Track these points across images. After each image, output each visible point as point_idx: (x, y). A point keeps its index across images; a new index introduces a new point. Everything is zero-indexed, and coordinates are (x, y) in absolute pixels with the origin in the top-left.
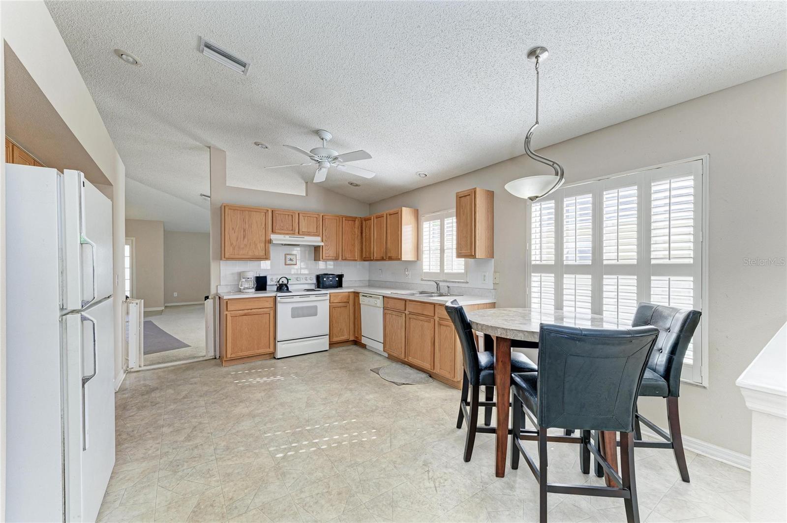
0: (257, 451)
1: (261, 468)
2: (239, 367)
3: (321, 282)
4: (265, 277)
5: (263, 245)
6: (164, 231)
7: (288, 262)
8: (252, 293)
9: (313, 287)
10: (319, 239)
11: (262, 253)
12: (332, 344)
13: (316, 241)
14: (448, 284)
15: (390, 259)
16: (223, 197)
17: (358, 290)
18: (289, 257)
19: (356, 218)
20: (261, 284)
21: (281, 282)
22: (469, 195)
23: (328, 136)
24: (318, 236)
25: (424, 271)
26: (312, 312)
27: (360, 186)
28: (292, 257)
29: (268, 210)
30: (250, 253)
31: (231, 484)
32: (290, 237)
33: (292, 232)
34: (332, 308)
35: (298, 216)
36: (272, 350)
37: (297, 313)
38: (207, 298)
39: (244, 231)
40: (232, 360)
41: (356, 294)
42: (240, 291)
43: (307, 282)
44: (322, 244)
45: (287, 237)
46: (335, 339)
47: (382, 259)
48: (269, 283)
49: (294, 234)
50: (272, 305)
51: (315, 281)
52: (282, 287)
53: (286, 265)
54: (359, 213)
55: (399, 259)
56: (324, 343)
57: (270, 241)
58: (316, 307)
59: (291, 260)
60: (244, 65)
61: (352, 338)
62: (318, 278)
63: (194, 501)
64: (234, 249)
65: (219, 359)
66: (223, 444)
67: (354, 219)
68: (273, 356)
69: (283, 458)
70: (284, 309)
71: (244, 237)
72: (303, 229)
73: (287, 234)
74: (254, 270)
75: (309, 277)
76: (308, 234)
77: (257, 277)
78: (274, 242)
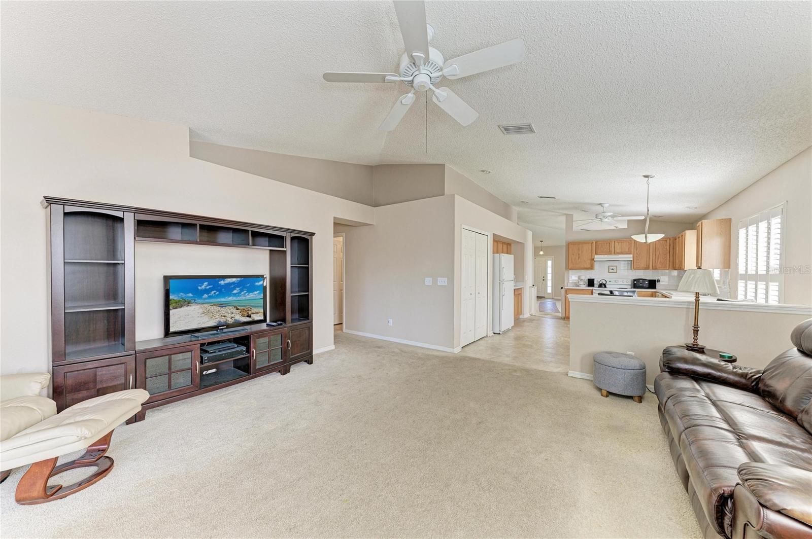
3: (636, 284)
4: (594, 279)
5: (590, 261)
7: (611, 271)
8: (584, 287)
9: (629, 287)
10: (631, 256)
11: (589, 266)
13: (629, 257)
16: (573, 238)
18: (611, 268)
19: (669, 238)
20: (591, 283)
21: (601, 283)
24: (631, 254)
28: (613, 268)
29: (593, 242)
30: (582, 266)
32: (609, 256)
33: (609, 253)
35: (613, 243)
38: (562, 288)
39: (579, 254)
42: (579, 285)
43: (622, 283)
44: (634, 259)
45: (606, 256)
47: (679, 269)
48: (595, 283)
49: (611, 254)
51: (630, 283)
52: (602, 285)
53: (609, 272)
55: (683, 269)
57: (593, 259)
62: (635, 281)
65: (564, 318)
67: (665, 240)
71: (579, 258)
72: (618, 250)
73: (606, 254)
74: (587, 275)
75: (625, 280)
76: (622, 253)
77: (588, 279)
78: (595, 260)
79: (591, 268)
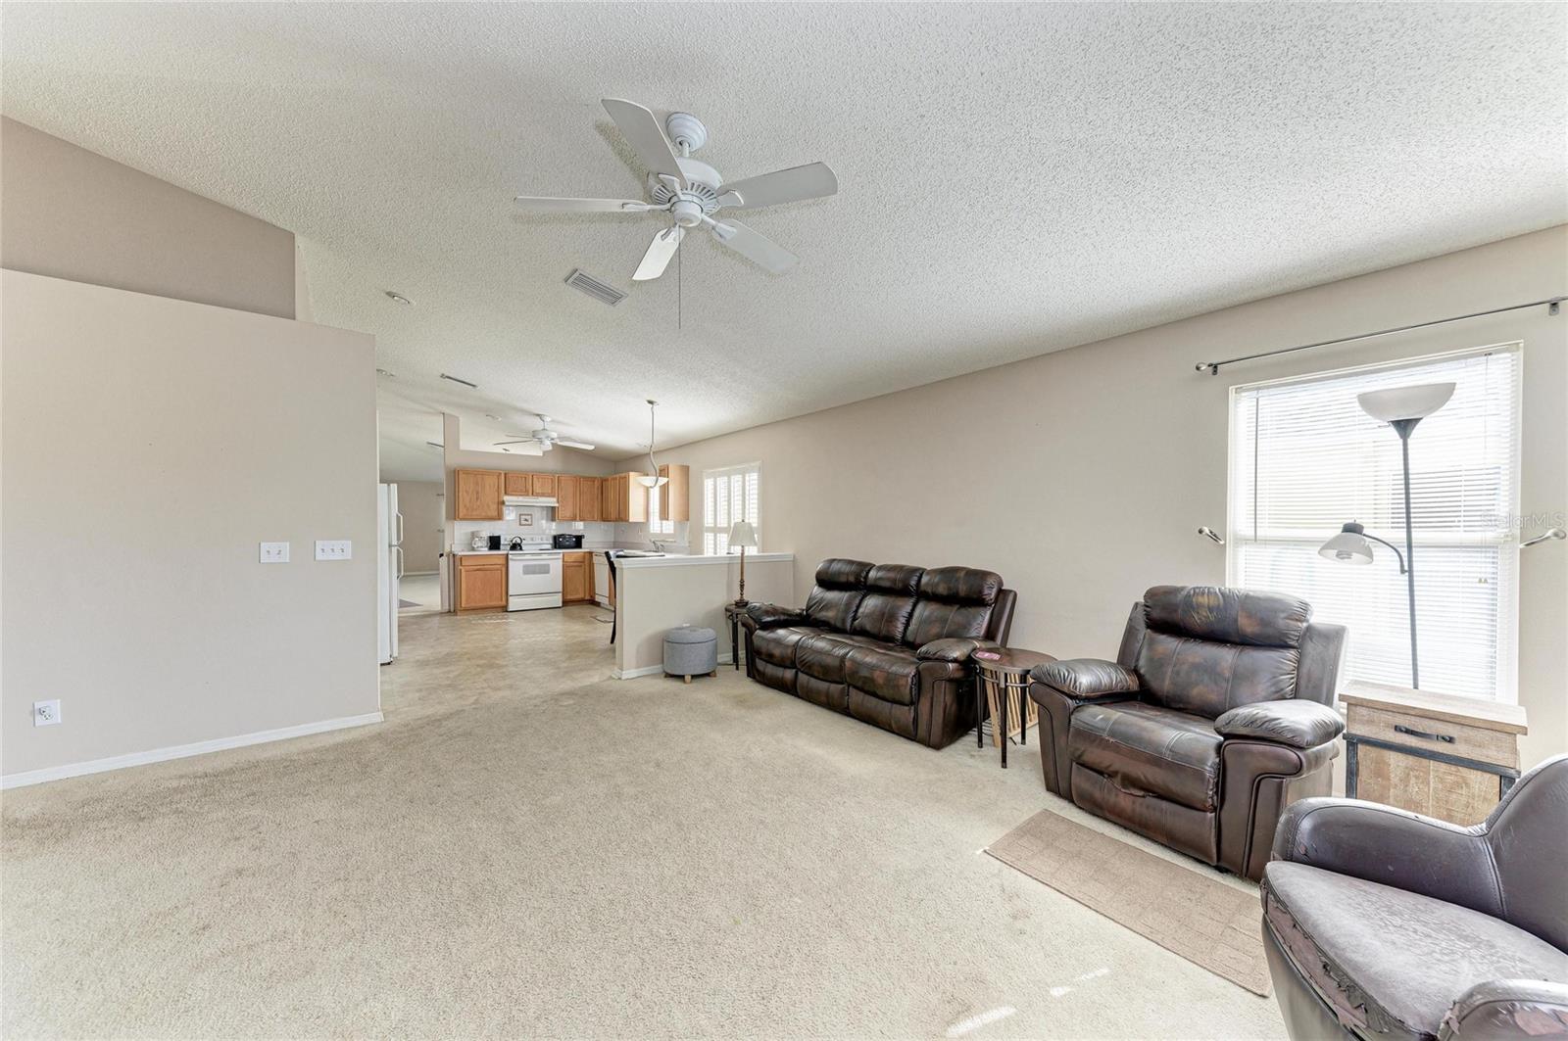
2: (473, 618)
3: (558, 542)
4: (499, 537)
5: (495, 506)
7: (523, 522)
8: (485, 551)
9: (549, 547)
10: (555, 500)
11: (495, 514)
12: (565, 603)
13: (552, 502)
14: (663, 543)
15: (622, 520)
16: (454, 461)
17: (593, 550)
18: (523, 517)
19: (596, 478)
20: (494, 543)
21: (514, 541)
23: (548, 419)
24: (554, 496)
25: (648, 532)
26: (545, 570)
28: (527, 517)
29: (501, 473)
30: (484, 514)
32: (523, 498)
33: (525, 493)
34: (565, 567)
35: (532, 476)
36: (504, 603)
37: (528, 570)
38: (442, 555)
39: (477, 493)
40: (466, 610)
41: (591, 553)
42: (473, 549)
43: (542, 542)
44: (557, 505)
45: (521, 498)
46: (569, 597)
47: (616, 520)
48: (502, 541)
49: (528, 495)
50: (504, 562)
51: (551, 542)
52: (514, 547)
53: (520, 524)
54: (594, 471)
55: (627, 521)
56: (558, 600)
57: (503, 503)
58: (548, 565)
59: (526, 520)
60: (474, 386)
61: (587, 598)
62: (555, 538)
64: (467, 510)
65: (452, 612)
67: (593, 479)
68: (505, 609)
70: (516, 567)
71: (477, 499)
72: (538, 490)
73: (521, 495)
74: (488, 529)
75: (544, 537)
76: (543, 495)
77: (490, 537)
78: (507, 503)
79: (499, 517)
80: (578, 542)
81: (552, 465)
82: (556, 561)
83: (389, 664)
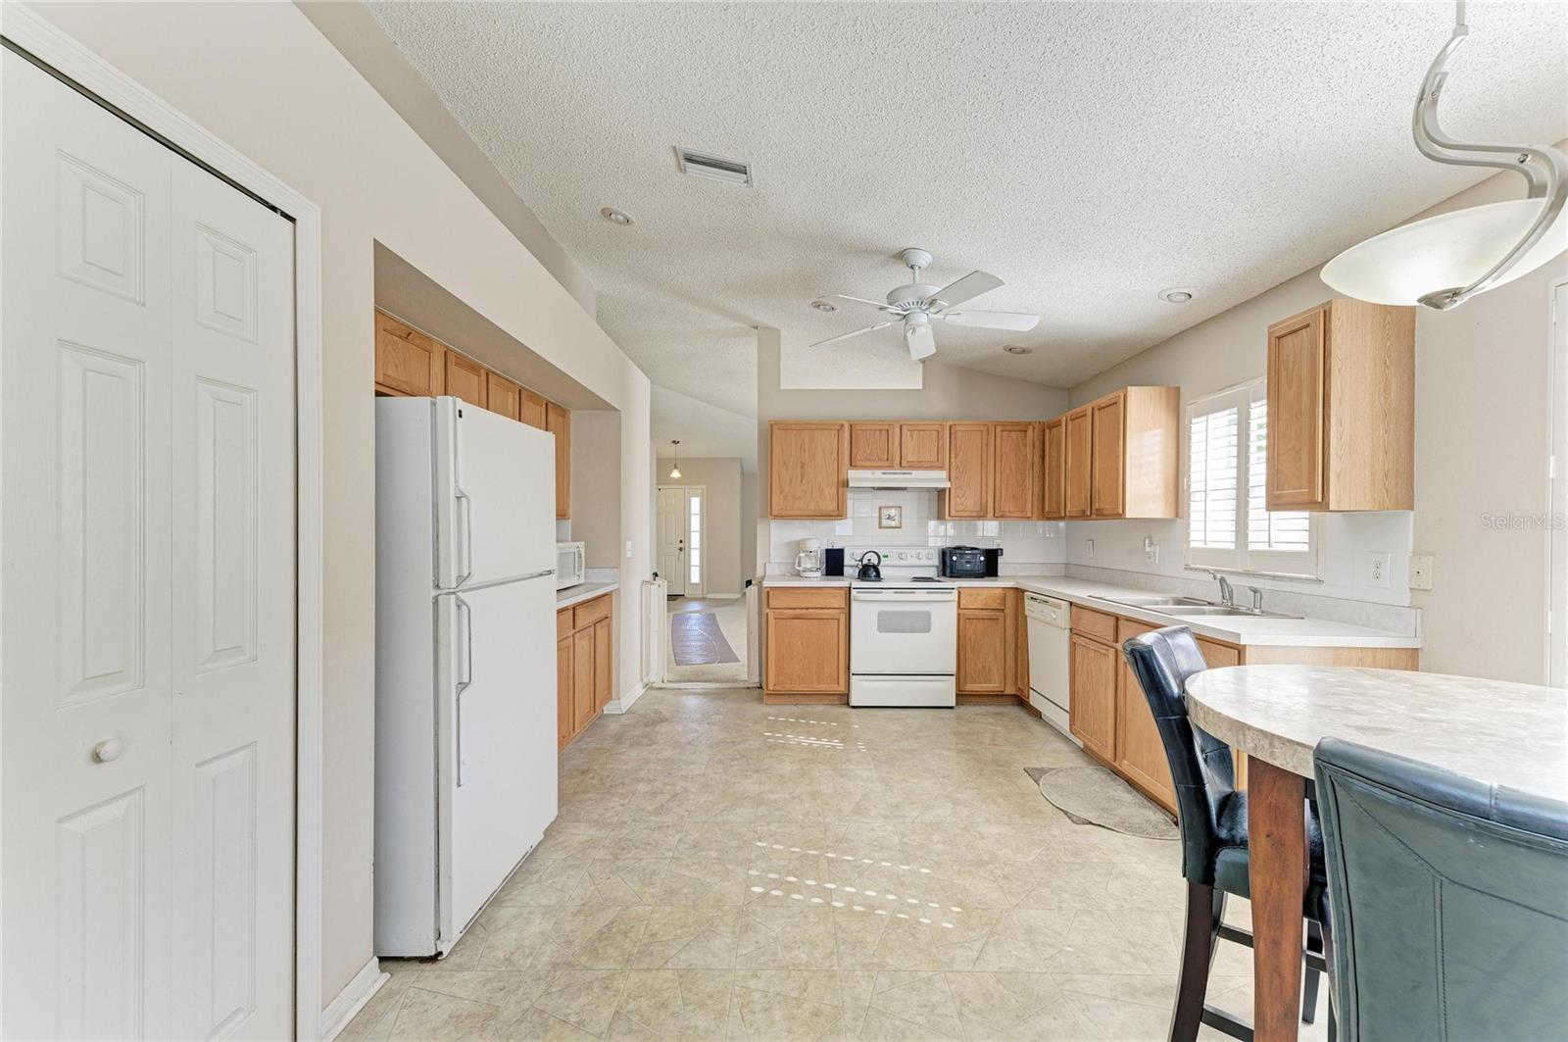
0: (730, 867)
1: (720, 900)
3: (950, 564)
4: (842, 551)
5: (833, 491)
6: (743, 473)
7: (885, 523)
8: (816, 579)
9: (932, 573)
10: (943, 474)
11: (832, 506)
12: (963, 697)
13: (938, 479)
14: (1257, 584)
15: (1101, 515)
16: (776, 408)
17: (1024, 584)
18: (885, 512)
19: (1030, 423)
20: (834, 562)
21: (865, 562)
22: (1308, 326)
23: (923, 259)
24: (941, 468)
25: (1193, 545)
26: (920, 623)
27: (1030, 351)
28: (891, 513)
29: (842, 426)
30: (812, 507)
31: (668, 909)
32: (884, 473)
33: (887, 463)
34: (963, 621)
35: (898, 429)
36: (842, 688)
37: (889, 623)
38: (749, 583)
39: (803, 466)
40: (777, 695)
41: (1019, 593)
42: (798, 575)
43: (918, 562)
44: (947, 485)
45: (878, 474)
46: (970, 687)
47: (1083, 516)
48: (847, 561)
49: (891, 467)
50: (842, 603)
51: (936, 561)
52: (869, 572)
53: (880, 527)
54: (1032, 411)
55: (1120, 516)
56: (945, 691)
57: (846, 484)
58: (927, 615)
59: (889, 518)
60: (743, 170)
61: (1010, 690)
62: (944, 554)
63: (609, 915)
64: (785, 498)
66: (695, 836)
67: (1023, 428)
68: (844, 699)
69: (763, 897)
70: (866, 611)
71: (802, 477)
72: (910, 456)
73: (879, 468)
74: (820, 537)
75: (924, 552)
76: (920, 465)
77: (827, 550)
78: (851, 485)
79: (839, 514)
80: (990, 564)
81: (940, 404)
82: (943, 606)
83: (434, 959)
